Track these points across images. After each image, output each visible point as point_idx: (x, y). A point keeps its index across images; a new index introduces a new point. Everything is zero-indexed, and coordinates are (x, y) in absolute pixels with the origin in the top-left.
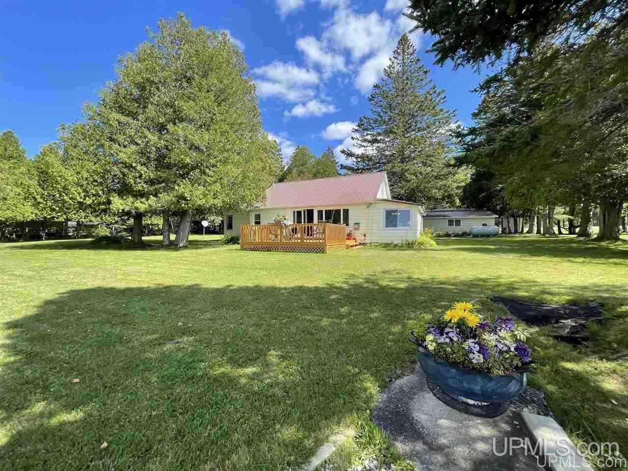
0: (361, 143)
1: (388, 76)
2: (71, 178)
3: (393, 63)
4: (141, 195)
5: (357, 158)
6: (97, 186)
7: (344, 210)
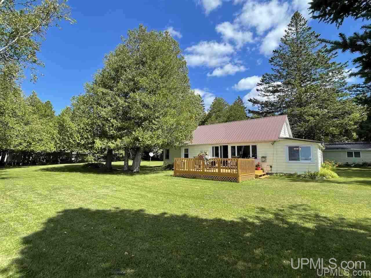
0: (264, 93)
1: (285, 43)
2: (75, 128)
3: (288, 33)
4: (112, 138)
5: (261, 105)
6: (88, 132)
7: (252, 146)
